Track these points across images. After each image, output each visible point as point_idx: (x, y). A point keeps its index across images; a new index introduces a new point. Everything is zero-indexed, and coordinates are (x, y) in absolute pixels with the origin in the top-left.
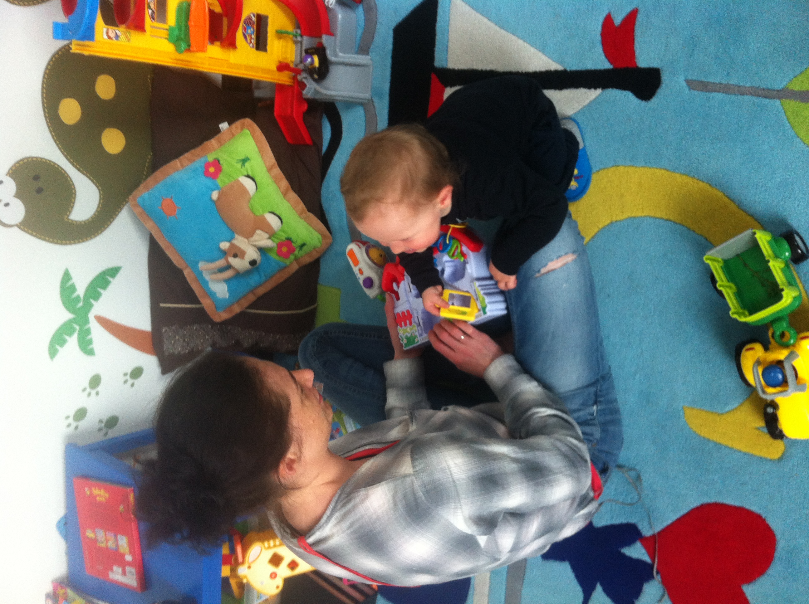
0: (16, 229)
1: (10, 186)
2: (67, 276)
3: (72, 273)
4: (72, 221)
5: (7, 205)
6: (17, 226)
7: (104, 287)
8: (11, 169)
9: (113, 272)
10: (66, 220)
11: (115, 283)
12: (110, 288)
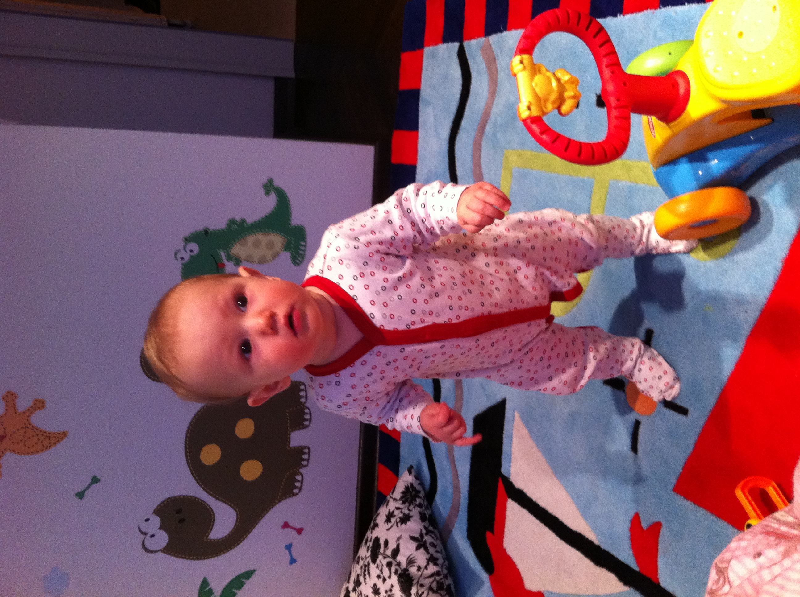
0: (160, 553)
1: (156, 521)
2: (205, 583)
3: (209, 580)
4: (211, 540)
5: (153, 536)
6: (161, 550)
7: (239, 588)
8: (156, 509)
9: (248, 574)
10: (205, 540)
11: (249, 584)
12: (245, 588)
